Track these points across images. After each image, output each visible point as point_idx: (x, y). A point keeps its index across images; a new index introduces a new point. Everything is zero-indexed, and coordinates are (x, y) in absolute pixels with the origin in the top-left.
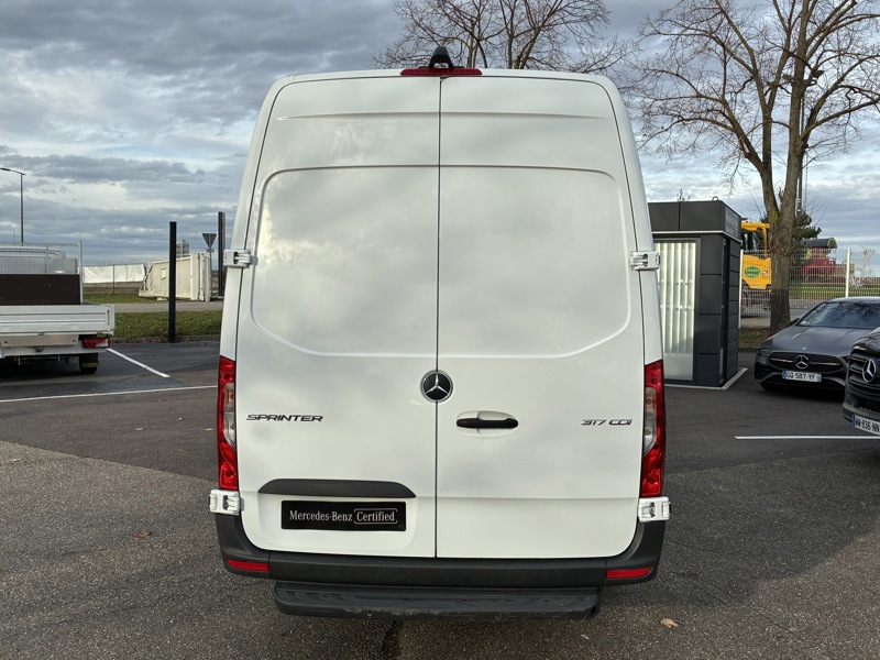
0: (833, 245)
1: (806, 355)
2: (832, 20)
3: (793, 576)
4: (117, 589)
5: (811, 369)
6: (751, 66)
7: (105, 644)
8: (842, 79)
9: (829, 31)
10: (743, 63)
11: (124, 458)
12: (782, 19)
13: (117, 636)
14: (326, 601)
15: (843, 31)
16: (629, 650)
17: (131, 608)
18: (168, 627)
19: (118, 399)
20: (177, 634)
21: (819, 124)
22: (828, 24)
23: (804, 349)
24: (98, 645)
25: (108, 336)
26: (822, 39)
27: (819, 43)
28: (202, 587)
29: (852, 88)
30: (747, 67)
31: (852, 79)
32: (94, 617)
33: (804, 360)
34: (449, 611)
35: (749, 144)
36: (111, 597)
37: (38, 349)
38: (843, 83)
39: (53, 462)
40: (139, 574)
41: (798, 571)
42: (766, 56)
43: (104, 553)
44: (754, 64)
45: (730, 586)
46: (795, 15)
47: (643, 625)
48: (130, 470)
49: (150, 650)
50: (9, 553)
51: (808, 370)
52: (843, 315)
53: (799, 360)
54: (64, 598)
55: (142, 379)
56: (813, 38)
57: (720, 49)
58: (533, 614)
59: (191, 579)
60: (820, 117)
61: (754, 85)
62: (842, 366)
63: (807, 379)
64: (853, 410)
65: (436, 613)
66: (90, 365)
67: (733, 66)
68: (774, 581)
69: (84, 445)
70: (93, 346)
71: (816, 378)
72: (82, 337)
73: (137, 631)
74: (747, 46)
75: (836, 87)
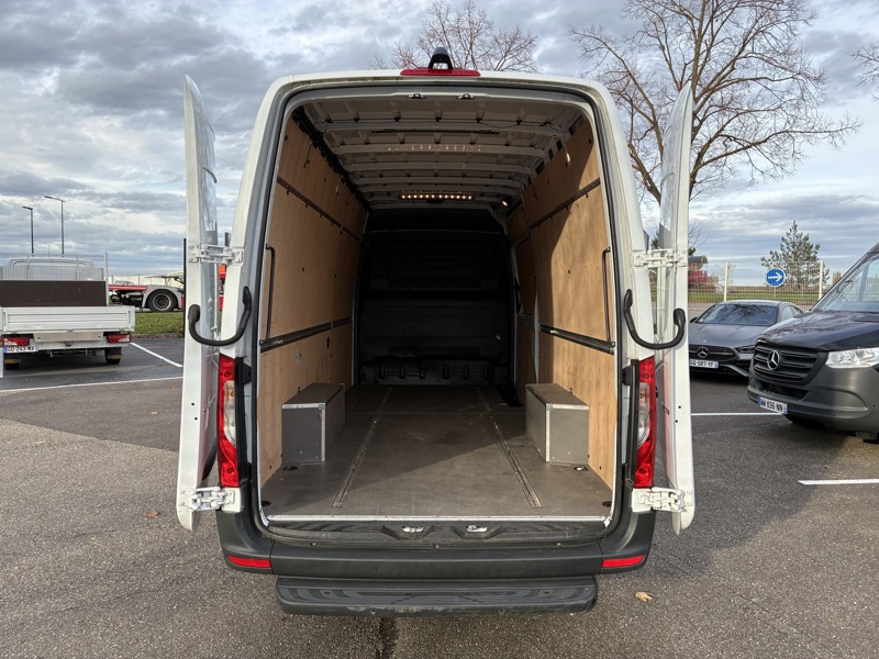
0: (705, 261)
1: (707, 347)
2: (715, 83)
3: (740, 545)
4: (124, 573)
5: (710, 358)
6: (652, 118)
7: (108, 634)
8: (722, 129)
9: (713, 91)
10: (645, 115)
11: (138, 440)
12: (676, 82)
13: (121, 625)
14: (329, 598)
15: (725, 91)
16: (613, 627)
17: (136, 593)
18: (170, 614)
19: (137, 387)
20: (180, 621)
21: (705, 164)
22: (713, 85)
23: (705, 342)
24: (102, 636)
25: (129, 333)
26: (708, 97)
27: (706, 99)
28: (206, 568)
29: (728, 137)
30: (649, 119)
31: (728, 130)
32: (100, 604)
33: (705, 350)
34: (453, 607)
35: (650, 180)
36: (117, 581)
37: (67, 344)
38: (723, 133)
39: (74, 443)
40: (146, 555)
41: (743, 539)
42: (664, 110)
43: (114, 534)
44: (654, 117)
45: (688, 555)
46: (686, 78)
47: (620, 599)
48: (145, 451)
49: (152, 641)
50: (24, 535)
51: (707, 358)
52: (727, 315)
53: (700, 350)
54: (71, 583)
55: (159, 369)
56: (701, 96)
57: (628, 105)
58: (536, 608)
59: (196, 560)
60: (705, 158)
61: (653, 133)
62: (735, 355)
63: (707, 366)
64: (758, 392)
65: (440, 609)
66: (114, 357)
67: (638, 118)
68: (725, 550)
69: (103, 428)
70: (116, 341)
71: (714, 365)
72: (106, 334)
73: (141, 618)
74: (649, 103)
75: (717, 135)
